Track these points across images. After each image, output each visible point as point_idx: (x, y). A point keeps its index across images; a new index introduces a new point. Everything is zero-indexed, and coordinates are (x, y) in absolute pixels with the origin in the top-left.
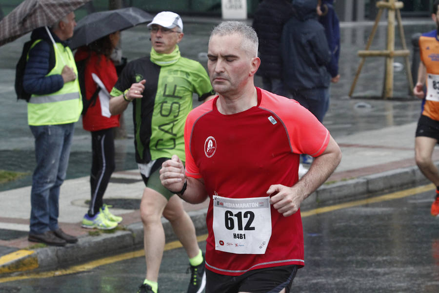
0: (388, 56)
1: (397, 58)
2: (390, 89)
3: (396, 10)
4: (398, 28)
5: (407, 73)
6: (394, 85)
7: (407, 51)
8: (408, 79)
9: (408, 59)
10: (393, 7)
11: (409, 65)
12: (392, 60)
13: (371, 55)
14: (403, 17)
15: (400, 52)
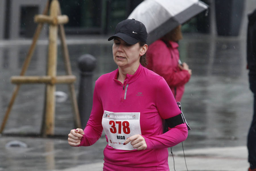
0: (49, 83)
1: (60, 86)
2: (51, 125)
3: (59, 26)
4: (61, 48)
5: (72, 105)
6: (56, 119)
7: (72, 77)
8: (73, 111)
9: (73, 86)
10: (55, 22)
11: (75, 94)
12: (54, 88)
13: (28, 82)
14: (69, 34)
15: (63, 78)
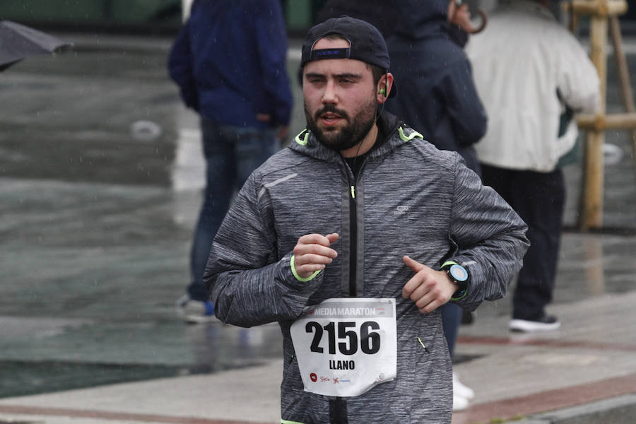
0: (591, 129)
2: (595, 208)
3: (609, 19)
4: (613, 61)
6: (605, 198)
7: (635, 116)
10: (602, 11)
12: (601, 138)
14: (626, 34)
15: (618, 118)
